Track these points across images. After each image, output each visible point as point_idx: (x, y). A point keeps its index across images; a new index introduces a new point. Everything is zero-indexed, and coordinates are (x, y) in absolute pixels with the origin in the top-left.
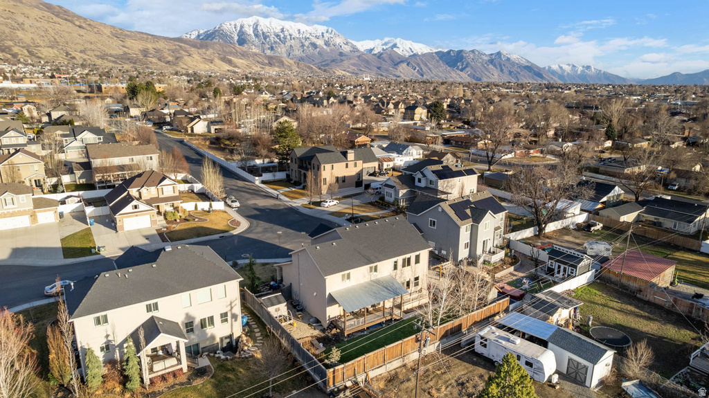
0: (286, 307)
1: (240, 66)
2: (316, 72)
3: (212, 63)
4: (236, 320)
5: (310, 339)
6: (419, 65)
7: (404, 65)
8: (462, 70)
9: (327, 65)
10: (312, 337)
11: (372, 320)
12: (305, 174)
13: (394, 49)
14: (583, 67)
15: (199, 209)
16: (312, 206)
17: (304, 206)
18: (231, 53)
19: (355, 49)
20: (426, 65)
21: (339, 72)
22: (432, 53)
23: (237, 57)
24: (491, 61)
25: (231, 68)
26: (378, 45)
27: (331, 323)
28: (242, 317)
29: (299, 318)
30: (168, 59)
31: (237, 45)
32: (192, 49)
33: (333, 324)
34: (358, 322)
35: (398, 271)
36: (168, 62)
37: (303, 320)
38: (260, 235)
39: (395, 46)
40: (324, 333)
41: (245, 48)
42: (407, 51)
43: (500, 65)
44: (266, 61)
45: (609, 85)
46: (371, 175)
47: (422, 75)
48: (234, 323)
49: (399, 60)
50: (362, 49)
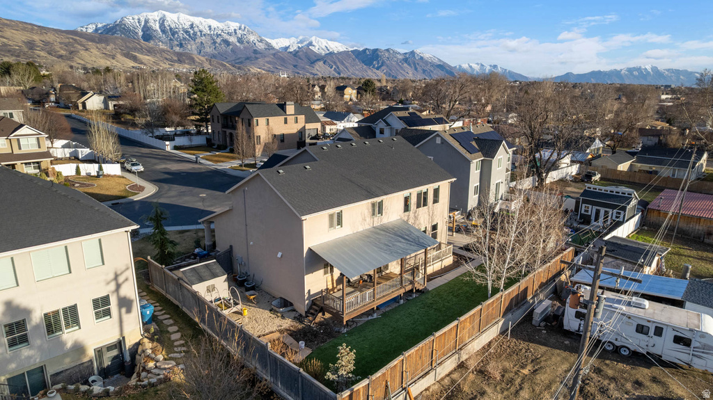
0: (226, 283)
1: (146, 62)
2: (230, 69)
3: (113, 58)
4: (129, 311)
5: (277, 335)
6: (335, 63)
7: (321, 63)
8: (378, 69)
9: (241, 63)
10: (281, 332)
11: (384, 293)
12: (231, 134)
13: (310, 47)
14: (491, 66)
15: (83, 173)
16: (244, 168)
17: (234, 169)
18: (135, 49)
19: (269, 47)
20: (343, 64)
21: (254, 70)
22: (348, 51)
23: (142, 53)
24: (406, 60)
25: (136, 65)
26: (294, 43)
27: (313, 303)
28: (143, 307)
29: (250, 301)
30: (60, 53)
31: (142, 41)
32: (90, 43)
33: (318, 304)
34: (363, 299)
35: (411, 213)
36: (61, 57)
37: (259, 303)
38: (173, 199)
39: (311, 44)
40: (301, 322)
41: (151, 44)
42: (322, 49)
43: (414, 64)
44: (175, 58)
45: (516, 81)
46: (312, 138)
47: (339, 74)
48: (125, 317)
49: (316, 59)
50: (277, 47)
